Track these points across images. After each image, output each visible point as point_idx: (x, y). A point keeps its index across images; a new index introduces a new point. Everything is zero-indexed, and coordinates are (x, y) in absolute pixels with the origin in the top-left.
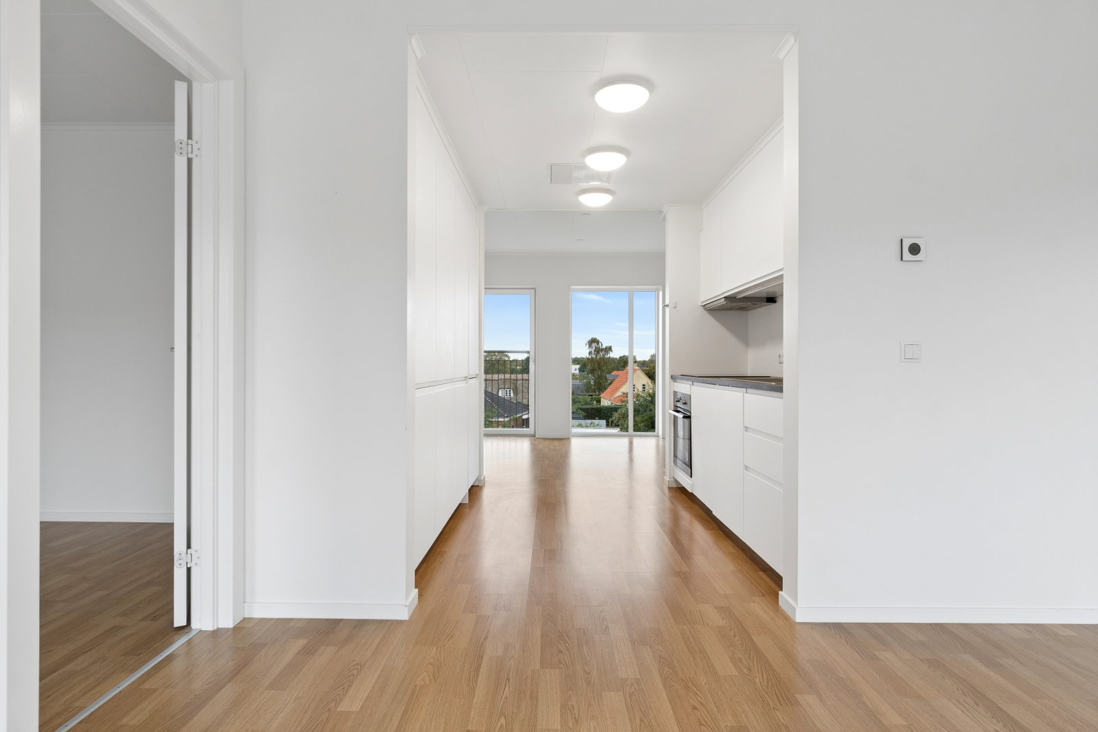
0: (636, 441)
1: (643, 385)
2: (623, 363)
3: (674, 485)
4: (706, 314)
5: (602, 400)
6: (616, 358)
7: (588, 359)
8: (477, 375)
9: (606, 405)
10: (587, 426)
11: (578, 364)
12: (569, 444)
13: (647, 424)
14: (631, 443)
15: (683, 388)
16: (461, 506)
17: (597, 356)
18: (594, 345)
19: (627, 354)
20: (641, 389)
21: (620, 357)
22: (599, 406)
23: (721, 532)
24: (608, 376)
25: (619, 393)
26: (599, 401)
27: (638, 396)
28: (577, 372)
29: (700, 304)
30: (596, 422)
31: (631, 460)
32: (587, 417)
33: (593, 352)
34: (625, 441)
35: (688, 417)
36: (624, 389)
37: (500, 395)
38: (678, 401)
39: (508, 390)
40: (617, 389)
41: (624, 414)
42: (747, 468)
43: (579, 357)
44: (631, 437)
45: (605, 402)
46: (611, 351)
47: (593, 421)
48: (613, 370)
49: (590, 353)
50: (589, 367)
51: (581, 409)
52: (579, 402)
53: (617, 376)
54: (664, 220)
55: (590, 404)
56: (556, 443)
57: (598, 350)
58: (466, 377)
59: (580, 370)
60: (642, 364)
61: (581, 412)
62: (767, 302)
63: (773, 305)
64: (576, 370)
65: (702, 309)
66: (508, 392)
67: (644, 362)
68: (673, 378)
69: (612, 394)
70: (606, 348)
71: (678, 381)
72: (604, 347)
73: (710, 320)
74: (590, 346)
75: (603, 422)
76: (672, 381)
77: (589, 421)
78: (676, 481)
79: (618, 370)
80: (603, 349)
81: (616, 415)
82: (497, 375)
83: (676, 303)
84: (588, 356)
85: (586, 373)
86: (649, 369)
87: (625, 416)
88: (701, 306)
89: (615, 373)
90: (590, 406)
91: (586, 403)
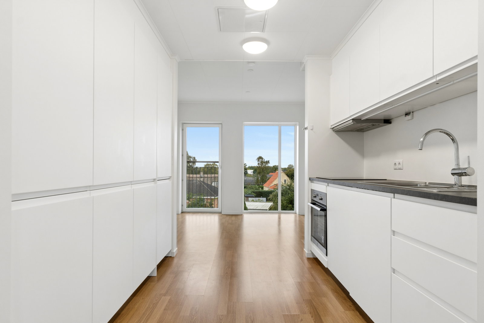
0: (283, 216)
1: (285, 180)
2: (275, 169)
3: (311, 256)
4: (334, 134)
5: (264, 187)
6: (271, 167)
7: (257, 167)
8: (171, 177)
9: (266, 190)
10: (256, 201)
11: (253, 169)
12: (242, 219)
13: (289, 205)
14: (279, 218)
15: (320, 187)
16: (149, 279)
17: (261, 166)
18: (260, 160)
19: (277, 164)
20: (284, 182)
21: (273, 166)
22: (262, 191)
23: (358, 314)
24: (267, 175)
25: (272, 185)
26: (262, 188)
27: (282, 185)
28: (252, 173)
29: (330, 127)
30: (261, 199)
31: (280, 231)
32: (256, 197)
33: (260, 163)
34: (276, 216)
35: (324, 210)
36: (275, 182)
37: (213, 185)
38: (315, 197)
39: (217, 182)
40: (272, 182)
41: (275, 195)
42: (394, 271)
43: (253, 166)
44: (280, 213)
45: (266, 189)
46: (269, 163)
47: (260, 198)
48: (270, 172)
49: (258, 164)
50: (258, 171)
51: (254, 192)
52: (253, 188)
53: (272, 175)
54: (304, 70)
55: (258, 190)
56: (233, 218)
57: (262, 162)
58: (154, 179)
59: (254, 172)
60: (284, 170)
61: (253, 194)
62: (384, 123)
63: (388, 126)
64: (251, 172)
65: (331, 130)
66: (217, 183)
67: (285, 168)
68: (311, 179)
69: (269, 185)
70: (266, 161)
71: (315, 182)
72: (265, 161)
73: (336, 138)
74: (258, 161)
75: (265, 199)
76: (310, 182)
77: (257, 199)
78: (312, 253)
79: (272, 172)
80: (264, 162)
81: (271, 196)
82: (210, 175)
83: (313, 126)
84: (257, 165)
85: (256, 174)
86: (290, 173)
87: (277, 196)
88: (331, 128)
89: (271, 174)
90: (258, 191)
91: (256, 189)
